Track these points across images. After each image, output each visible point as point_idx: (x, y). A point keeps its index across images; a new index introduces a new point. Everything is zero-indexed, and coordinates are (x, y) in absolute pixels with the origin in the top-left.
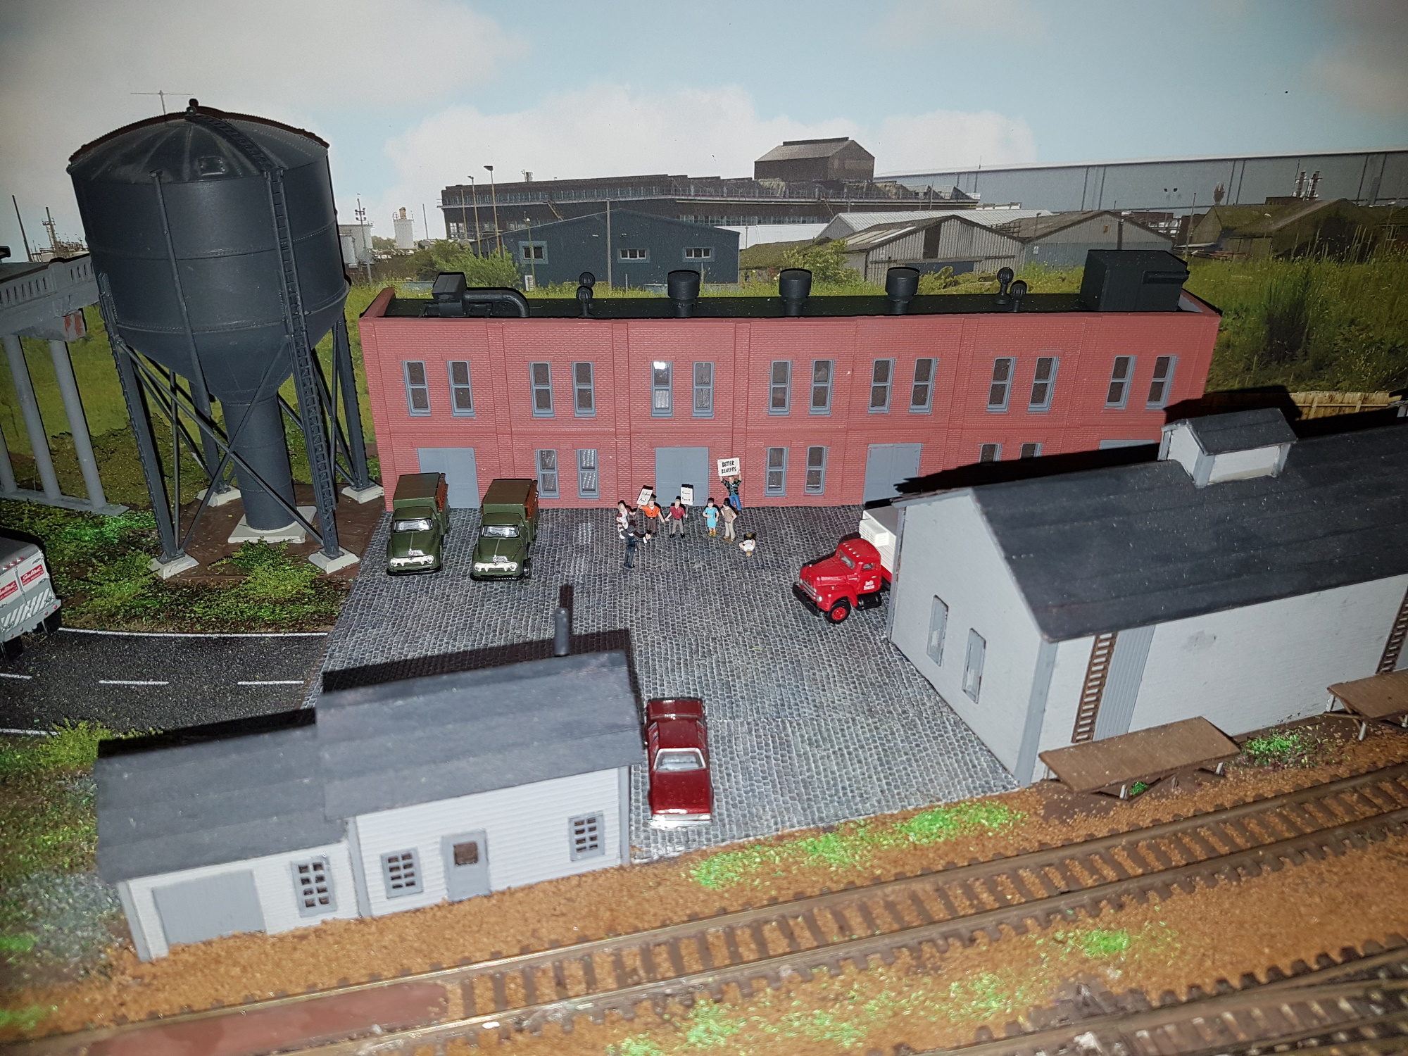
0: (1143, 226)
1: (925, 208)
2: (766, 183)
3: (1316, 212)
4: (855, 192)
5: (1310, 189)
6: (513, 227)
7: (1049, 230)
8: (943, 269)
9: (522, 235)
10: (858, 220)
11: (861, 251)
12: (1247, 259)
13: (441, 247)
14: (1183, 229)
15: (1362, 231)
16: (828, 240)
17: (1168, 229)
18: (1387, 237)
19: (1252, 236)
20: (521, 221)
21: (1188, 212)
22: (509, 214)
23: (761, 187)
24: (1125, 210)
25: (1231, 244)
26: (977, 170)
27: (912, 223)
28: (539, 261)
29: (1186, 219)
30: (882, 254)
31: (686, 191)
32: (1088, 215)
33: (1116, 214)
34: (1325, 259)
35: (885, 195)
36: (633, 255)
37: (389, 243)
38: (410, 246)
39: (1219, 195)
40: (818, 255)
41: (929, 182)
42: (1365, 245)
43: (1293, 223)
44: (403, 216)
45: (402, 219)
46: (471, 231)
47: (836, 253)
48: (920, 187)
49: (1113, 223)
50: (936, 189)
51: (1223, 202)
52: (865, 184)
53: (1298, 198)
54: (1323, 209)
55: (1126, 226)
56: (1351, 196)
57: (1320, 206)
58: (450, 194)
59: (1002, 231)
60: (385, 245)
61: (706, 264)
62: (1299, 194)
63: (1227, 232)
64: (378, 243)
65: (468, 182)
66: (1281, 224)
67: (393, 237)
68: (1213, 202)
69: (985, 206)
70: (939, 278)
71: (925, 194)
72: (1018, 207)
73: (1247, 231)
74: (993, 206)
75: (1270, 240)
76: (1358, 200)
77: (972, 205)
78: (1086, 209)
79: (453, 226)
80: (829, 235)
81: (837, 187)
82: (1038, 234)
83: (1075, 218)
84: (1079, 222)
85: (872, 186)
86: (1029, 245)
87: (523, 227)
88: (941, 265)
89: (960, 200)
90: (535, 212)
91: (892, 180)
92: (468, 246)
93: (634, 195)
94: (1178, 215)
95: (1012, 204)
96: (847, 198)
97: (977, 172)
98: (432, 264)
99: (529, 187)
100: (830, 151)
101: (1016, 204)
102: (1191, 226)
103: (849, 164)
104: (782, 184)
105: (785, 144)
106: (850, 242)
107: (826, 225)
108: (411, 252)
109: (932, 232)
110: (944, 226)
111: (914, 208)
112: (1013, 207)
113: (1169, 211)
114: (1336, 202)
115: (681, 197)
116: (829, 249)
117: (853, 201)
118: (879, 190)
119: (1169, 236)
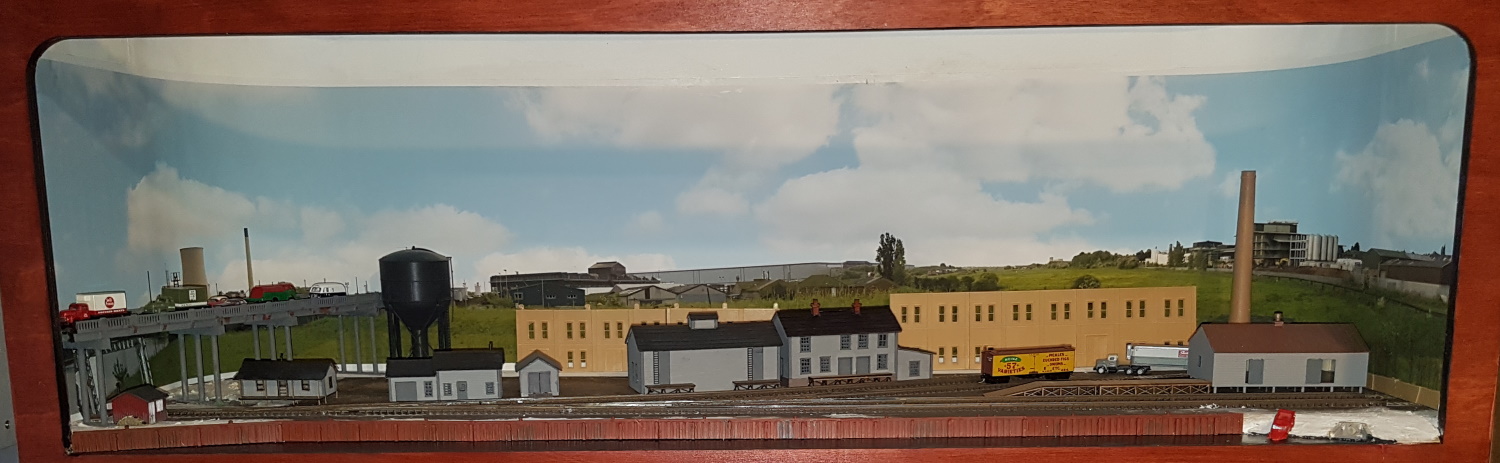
0: (715, 288)
1: (644, 283)
2: (592, 275)
3: (772, 283)
4: (620, 278)
5: (767, 276)
6: (512, 288)
7: (684, 290)
8: (652, 303)
9: (515, 291)
10: (623, 287)
11: (625, 296)
12: (752, 299)
13: (489, 294)
14: (728, 289)
16: (614, 293)
19: (753, 292)
20: (515, 286)
21: (729, 283)
22: (511, 284)
24: (708, 283)
25: (745, 295)
27: (640, 287)
28: (520, 299)
29: (729, 286)
30: (632, 297)
31: (567, 277)
32: (696, 286)
33: (705, 284)
35: (630, 279)
36: (551, 297)
37: (471, 293)
38: (479, 294)
39: (738, 279)
40: (611, 297)
41: (645, 275)
45: (478, 287)
46: (499, 290)
47: (617, 297)
48: (641, 276)
49: (705, 288)
50: (647, 277)
52: (623, 275)
54: (774, 282)
55: (709, 288)
56: (783, 278)
58: (492, 278)
59: (669, 290)
61: (575, 300)
62: (764, 278)
63: (743, 291)
64: (469, 293)
65: (499, 275)
66: (761, 287)
67: (472, 291)
68: (736, 281)
69: (663, 283)
70: (651, 305)
71: (643, 278)
72: (673, 283)
73: (750, 290)
74: (665, 282)
75: (758, 293)
76: (785, 280)
77: (659, 282)
78: (695, 284)
79: (493, 288)
80: (614, 291)
81: (615, 277)
82: (682, 291)
85: (625, 276)
86: (679, 295)
87: (515, 288)
88: (650, 302)
89: (654, 280)
90: (519, 284)
91: (632, 274)
92: (497, 294)
93: (551, 278)
94: (726, 284)
95: (671, 282)
96: (618, 279)
97: (658, 272)
98: (486, 300)
99: (518, 276)
100: (611, 266)
102: (731, 289)
103: (617, 269)
104: (597, 275)
105: (598, 263)
106: (621, 293)
107: (612, 288)
108: (479, 296)
109: (647, 290)
110: (650, 288)
111: (640, 283)
113: (723, 283)
114: (778, 280)
115: (565, 279)
116: (614, 295)
117: (620, 281)
118: (628, 277)
119: (724, 292)
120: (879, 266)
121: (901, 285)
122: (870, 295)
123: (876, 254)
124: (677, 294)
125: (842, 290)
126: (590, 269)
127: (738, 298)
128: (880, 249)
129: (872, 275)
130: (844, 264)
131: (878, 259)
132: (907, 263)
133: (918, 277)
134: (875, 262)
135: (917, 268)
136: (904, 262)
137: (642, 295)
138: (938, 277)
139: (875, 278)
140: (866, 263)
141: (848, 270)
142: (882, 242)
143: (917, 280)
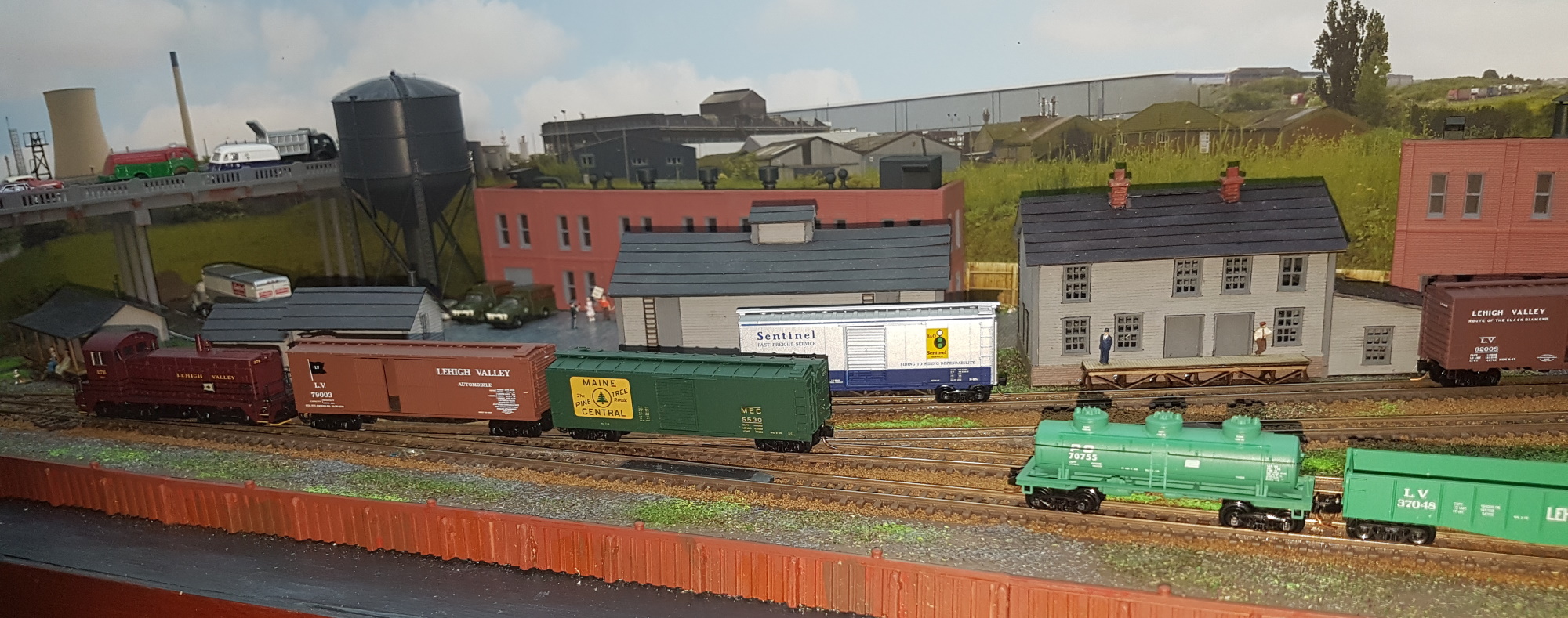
0: (938, 141)
1: (800, 132)
2: (706, 117)
3: (1058, 126)
4: (758, 122)
5: (1051, 110)
6: (578, 146)
7: (877, 145)
8: (816, 172)
9: (581, 150)
10: (762, 140)
11: (767, 160)
12: (1016, 162)
13: (541, 156)
14: (966, 141)
15: (1098, 139)
16: (746, 152)
17: (956, 143)
18: (1119, 142)
19: (1016, 145)
21: (967, 130)
22: (575, 138)
23: (705, 120)
24: (924, 130)
25: (1002, 152)
26: (826, 107)
27: (793, 141)
29: (966, 135)
30: (779, 161)
31: (664, 123)
32: (901, 135)
33: (919, 133)
34: (1075, 160)
35: (775, 124)
36: (639, 162)
37: (517, 156)
38: (529, 159)
39: (986, 117)
40: (742, 162)
41: (799, 115)
42: (1103, 149)
43: (1044, 135)
44: (523, 141)
45: (523, 143)
46: (556, 149)
47: (752, 161)
48: (794, 118)
49: (919, 139)
50: (804, 119)
51: (990, 122)
52: (762, 117)
53: (1044, 117)
54: (1065, 123)
55: (927, 141)
56: (1085, 113)
57: (1062, 121)
58: (546, 127)
59: (848, 146)
60: (514, 157)
61: (679, 167)
62: (1044, 113)
63: (997, 143)
64: (511, 155)
65: (553, 120)
66: (1036, 135)
67: (518, 152)
69: (835, 130)
70: (814, 178)
71: (798, 123)
72: (855, 131)
73: (1012, 141)
74: (840, 130)
75: (1029, 148)
76: (1090, 116)
77: (827, 129)
78: (899, 130)
79: (547, 145)
80: (746, 149)
81: (747, 119)
82: (871, 148)
83: (893, 137)
84: (896, 139)
85: (766, 118)
86: (865, 156)
87: (581, 146)
88: (815, 169)
89: (819, 126)
90: (589, 137)
91: (778, 114)
92: (555, 158)
93: (637, 126)
94: (961, 132)
95: (851, 129)
96: (754, 125)
97: (827, 109)
98: (537, 169)
99: (583, 122)
100: (740, 97)
101: (854, 129)
102: (971, 140)
103: (752, 105)
104: (716, 117)
105: (715, 93)
106: (759, 154)
107: (742, 144)
108: (528, 162)
109: (806, 146)
110: (813, 143)
111: (792, 132)
112: (853, 131)
113: (954, 130)
114: (1074, 118)
115: (662, 127)
116: (747, 158)
117: (757, 128)
118: (771, 120)
119: (956, 147)
120: (1320, 80)
121: (1375, 124)
122: (1295, 148)
123: (1314, 50)
124: (864, 153)
125: (1224, 136)
126: (702, 106)
127: (986, 160)
128: (1325, 35)
129: (1302, 101)
130: (1233, 75)
131: (1319, 61)
132: (1394, 71)
133: (1421, 105)
134: (1310, 69)
135: (1421, 83)
136: (1387, 68)
137: (797, 158)
138: (1472, 105)
139: (1309, 109)
140: (1289, 72)
141: (1242, 89)
142: (1331, 21)
143: (1416, 112)
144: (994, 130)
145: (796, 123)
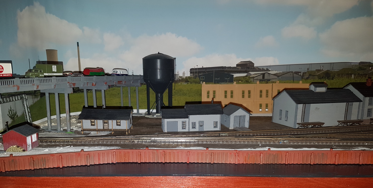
0: (297, 74)
1: (262, 71)
2: (238, 67)
4: (251, 69)
5: (322, 68)
6: (200, 74)
7: (282, 74)
9: (201, 75)
10: (252, 73)
11: (253, 78)
12: (314, 79)
13: (189, 77)
15: (332, 75)
16: (247, 76)
17: (301, 74)
18: (336, 76)
20: (201, 73)
22: (199, 72)
25: (311, 77)
27: (260, 73)
28: (203, 79)
29: (303, 73)
30: (256, 78)
31: (226, 69)
33: (292, 72)
34: (326, 79)
35: (256, 69)
36: (217, 78)
37: (182, 77)
38: (184, 77)
39: (308, 69)
40: (246, 78)
42: (332, 77)
43: (320, 74)
45: (184, 73)
46: (194, 75)
47: (249, 78)
48: (261, 68)
49: (292, 74)
50: (264, 68)
52: (253, 68)
53: (321, 70)
54: (325, 71)
55: (294, 74)
56: (329, 69)
58: (191, 69)
59: (274, 75)
61: (229, 80)
63: (310, 75)
64: (180, 77)
65: (194, 68)
67: (182, 76)
68: (307, 70)
69: (271, 71)
70: (265, 82)
73: (313, 75)
74: (273, 71)
75: (317, 76)
77: (270, 71)
78: (287, 71)
79: (191, 74)
81: (249, 68)
82: (280, 75)
83: (286, 73)
86: (279, 77)
88: (265, 80)
89: (268, 70)
90: (203, 72)
91: (257, 67)
92: (193, 77)
93: (218, 69)
95: (276, 71)
97: (270, 66)
98: (187, 80)
99: (203, 68)
100: (248, 63)
102: (304, 74)
103: (250, 65)
104: (240, 68)
105: (241, 62)
106: (251, 76)
107: (247, 74)
110: (265, 74)
111: (260, 71)
113: (300, 72)
114: (327, 70)
115: (225, 70)
116: (247, 77)
117: (251, 70)
118: (255, 68)
119: (301, 76)
124: (278, 76)
125: (357, 75)
126: (237, 65)
127: (307, 78)
129: (372, 69)
130: (359, 63)
137: (261, 77)
140: (370, 63)
141: (360, 66)
144: (310, 72)
145: (261, 69)
